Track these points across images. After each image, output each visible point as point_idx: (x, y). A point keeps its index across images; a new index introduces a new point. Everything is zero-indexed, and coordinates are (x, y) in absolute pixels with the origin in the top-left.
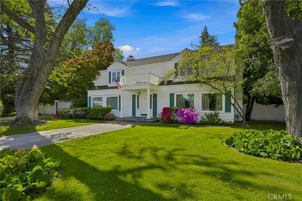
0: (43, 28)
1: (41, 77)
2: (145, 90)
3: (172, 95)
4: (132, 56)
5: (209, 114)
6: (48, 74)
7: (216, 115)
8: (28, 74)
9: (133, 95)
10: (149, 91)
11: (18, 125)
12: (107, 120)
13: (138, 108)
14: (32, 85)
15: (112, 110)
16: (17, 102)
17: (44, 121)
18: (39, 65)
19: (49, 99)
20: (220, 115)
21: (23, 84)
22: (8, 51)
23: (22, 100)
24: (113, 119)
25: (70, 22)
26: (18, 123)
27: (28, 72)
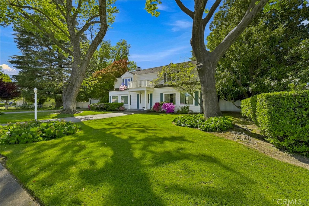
0: (78, 54)
1: (77, 84)
2: (144, 91)
3: (162, 94)
4: (139, 67)
5: (183, 107)
6: (81, 82)
7: (188, 107)
8: (69, 82)
9: (137, 95)
10: (146, 92)
11: (64, 113)
12: (120, 111)
13: (141, 103)
14: (72, 89)
15: (124, 105)
16: (64, 99)
17: (79, 111)
18: (76, 77)
19: (85, 97)
20: (190, 107)
21: (67, 88)
22: (58, 65)
23: (67, 98)
24: (123, 111)
25: (93, 51)
26: (64, 112)
27: (70, 81)
